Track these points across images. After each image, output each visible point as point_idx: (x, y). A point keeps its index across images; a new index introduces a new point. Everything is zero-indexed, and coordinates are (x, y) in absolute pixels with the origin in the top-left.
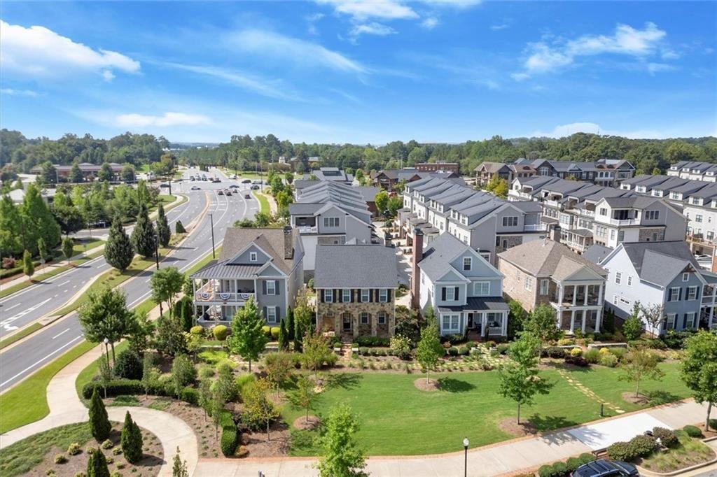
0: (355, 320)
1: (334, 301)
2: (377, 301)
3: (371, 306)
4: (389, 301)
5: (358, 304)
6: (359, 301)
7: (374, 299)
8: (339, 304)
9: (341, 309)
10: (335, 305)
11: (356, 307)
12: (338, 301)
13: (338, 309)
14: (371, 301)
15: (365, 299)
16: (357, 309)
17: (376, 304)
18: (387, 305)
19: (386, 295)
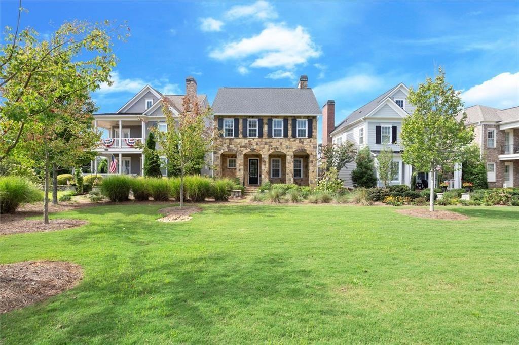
0: (264, 162)
1: (237, 136)
2: (294, 136)
3: (286, 143)
4: (310, 135)
5: (268, 140)
6: (270, 136)
7: (290, 133)
8: (243, 140)
9: (245, 147)
10: (238, 140)
11: (266, 143)
12: (241, 136)
13: (241, 147)
14: (286, 135)
15: (278, 133)
16: (267, 147)
17: (292, 139)
18: (307, 141)
19: (307, 129)
